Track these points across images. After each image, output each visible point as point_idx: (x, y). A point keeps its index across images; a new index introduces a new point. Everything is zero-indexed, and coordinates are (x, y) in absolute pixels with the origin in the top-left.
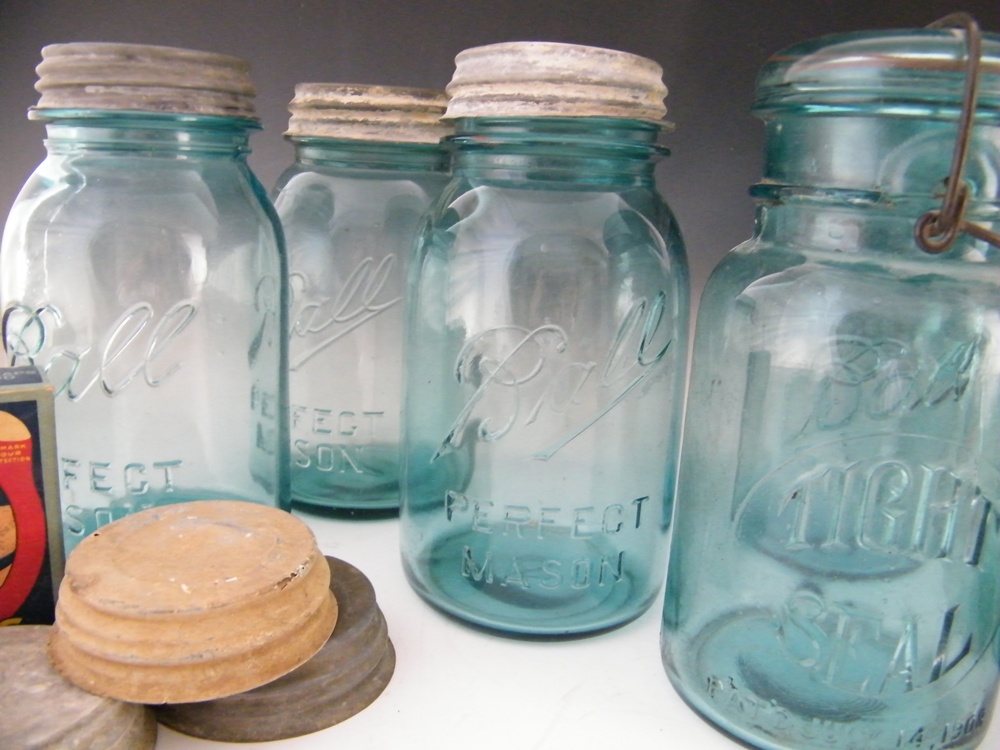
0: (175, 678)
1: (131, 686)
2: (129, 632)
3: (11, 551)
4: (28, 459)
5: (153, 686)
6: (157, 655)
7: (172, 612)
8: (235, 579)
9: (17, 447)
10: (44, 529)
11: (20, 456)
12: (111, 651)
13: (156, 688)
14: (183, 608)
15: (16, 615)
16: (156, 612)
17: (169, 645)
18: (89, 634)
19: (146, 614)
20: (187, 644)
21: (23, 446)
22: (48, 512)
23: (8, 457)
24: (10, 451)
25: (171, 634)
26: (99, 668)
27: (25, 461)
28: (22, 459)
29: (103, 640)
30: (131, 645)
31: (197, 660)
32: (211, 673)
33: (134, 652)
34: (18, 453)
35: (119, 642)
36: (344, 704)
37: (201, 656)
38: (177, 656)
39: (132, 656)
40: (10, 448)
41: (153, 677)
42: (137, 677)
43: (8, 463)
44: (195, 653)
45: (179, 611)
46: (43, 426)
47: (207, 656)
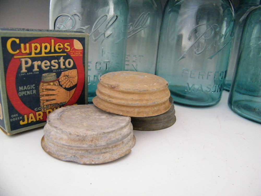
0: (147, 110)
1: (134, 113)
2: (136, 97)
3: (76, 83)
4: (82, 55)
5: (141, 112)
6: (144, 103)
7: (148, 90)
8: (155, 84)
9: (79, 51)
10: (84, 77)
11: (80, 54)
12: (130, 103)
13: (142, 113)
14: (150, 89)
15: (76, 103)
16: (144, 91)
17: (147, 100)
18: (122, 99)
19: (141, 91)
20: (151, 99)
21: (81, 51)
22: (85, 72)
23: (77, 54)
24: (78, 52)
25: (147, 97)
26: (124, 109)
27: (81, 56)
28: (80, 55)
29: (127, 100)
30: (136, 100)
31: (154, 104)
32: (156, 108)
33: (138, 102)
34: (80, 53)
35: (132, 100)
36: (172, 121)
37: (155, 103)
38: (149, 103)
39: (137, 104)
40: (78, 51)
41: (141, 110)
42: (137, 110)
43: (77, 56)
44: (154, 102)
45: (150, 90)
46: (86, 46)
47: (156, 103)
